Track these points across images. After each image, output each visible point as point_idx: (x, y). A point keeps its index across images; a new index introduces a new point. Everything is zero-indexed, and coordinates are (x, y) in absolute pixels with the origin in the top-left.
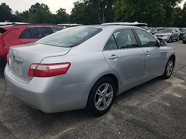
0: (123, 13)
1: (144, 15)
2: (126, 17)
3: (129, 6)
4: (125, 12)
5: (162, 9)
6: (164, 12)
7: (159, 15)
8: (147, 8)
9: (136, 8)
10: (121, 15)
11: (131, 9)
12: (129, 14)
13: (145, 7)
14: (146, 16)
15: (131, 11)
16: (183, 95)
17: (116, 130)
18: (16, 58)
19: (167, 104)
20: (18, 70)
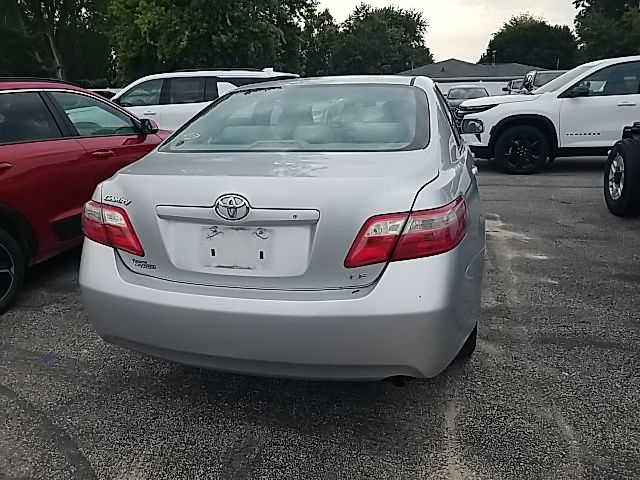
0: (148, 39)
1: (221, 45)
2: (164, 55)
3: (164, 13)
4: (154, 34)
5: (273, 28)
6: (281, 38)
7: (266, 46)
8: (229, 22)
9: (191, 21)
10: (141, 47)
11: (176, 25)
12: (171, 45)
13: (220, 18)
14: (229, 51)
15: (175, 31)
16: (546, 253)
17: (549, 370)
18: (256, 214)
19: (550, 281)
20: (262, 257)
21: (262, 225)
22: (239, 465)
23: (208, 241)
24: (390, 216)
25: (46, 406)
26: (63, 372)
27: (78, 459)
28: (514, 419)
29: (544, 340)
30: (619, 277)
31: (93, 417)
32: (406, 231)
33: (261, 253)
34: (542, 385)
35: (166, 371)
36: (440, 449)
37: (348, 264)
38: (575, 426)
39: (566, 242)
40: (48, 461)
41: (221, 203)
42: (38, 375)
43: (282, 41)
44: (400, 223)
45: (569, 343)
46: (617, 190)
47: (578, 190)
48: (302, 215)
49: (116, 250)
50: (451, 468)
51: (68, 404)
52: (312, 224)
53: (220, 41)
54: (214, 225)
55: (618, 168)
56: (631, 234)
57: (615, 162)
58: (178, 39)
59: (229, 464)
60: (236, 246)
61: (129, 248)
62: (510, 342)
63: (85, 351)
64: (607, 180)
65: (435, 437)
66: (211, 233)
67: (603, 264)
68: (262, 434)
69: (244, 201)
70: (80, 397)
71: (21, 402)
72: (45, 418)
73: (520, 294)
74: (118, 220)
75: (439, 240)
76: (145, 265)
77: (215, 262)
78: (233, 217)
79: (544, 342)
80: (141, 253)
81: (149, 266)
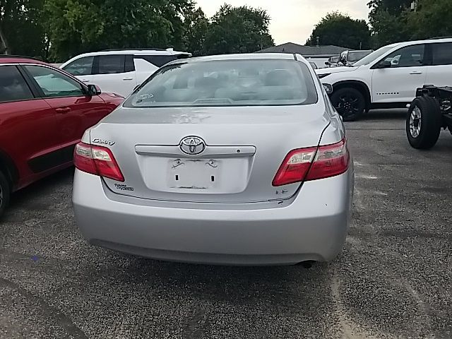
0: (74, 28)
1: (128, 32)
2: (85, 39)
3: (85, 10)
4: (78, 24)
5: (164, 20)
6: (171, 28)
7: (160, 33)
8: (133, 16)
9: (105, 15)
10: (69, 34)
11: (94, 18)
12: (92, 32)
13: (127, 13)
14: (134, 36)
15: (94, 22)
16: (375, 175)
17: (394, 254)
18: (210, 150)
19: (381, 193)
20: (213, 180)
21: (214, 157)
22: (194, 328)
23: (173, 170)
24: (302, 149)
25: (41, 293)
26: (50, 267)
27: (74, 330)
28: (378, 288)
29: (387, 233)
30: (425, 189)
31: (79, 299)
32: (316, 160)
33: (213, 177)
34: (391, 264)
35: (127, 264)
36: (332, 310)
37: (275, 184)
38: (419, 291)
39: (387, 167)
40: (51, 333)
41: (184, 142)
42: (31, 271)
43: (171, 30)
44: (311, 154)
45: (403, 235)
46: (416, 131)
47: (387, 132)
48: (243, 150)
49: (101, 177)
50: (343, 323)
51: (58, 290)
52: (250, 156)
53: (127, 29)
54: (178, 158)
55: (416, 116)
56: (428, 161)
57: (414, 112)
58: (96, 28)
59: (187, 328)
60: (194, 174)
61: (112, 176)
62: (364, 236)
63: (63, 252)
64: (408, 125)
65: (327, 302)
66: (175, 164)
67: (414, 181)
68: (206, 306)
69: (202, 141)
70: (67, 285)
71: (22, 291)
72: (42, 302)
73: (364, 203)
74: (103, 156)
75: (336, 165)
76: (125, 188)
77: (178, 184)
78: (194, 151)
79: (387, 234)
80: (122, 180)
81: (128, 189)
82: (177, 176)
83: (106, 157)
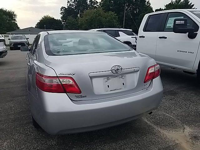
18: (124, 71)
20: (123, 84)
24: (152, 67)
32: (155, 70)
33: (123, 83)
36: (154, 128)
37: (144, 82)
41: (113, 69)
48: (136, 69)
50: (162, 131)
54: (107, 77)
60: (115, 83)
69: (120, 67)
74: (65, 81)
76: (82, 97)
77: (109, 89)
78: (117, 73)
80: (80, 92)
81: (84, 97)
82: (108, 86)
83: (71, 82)
